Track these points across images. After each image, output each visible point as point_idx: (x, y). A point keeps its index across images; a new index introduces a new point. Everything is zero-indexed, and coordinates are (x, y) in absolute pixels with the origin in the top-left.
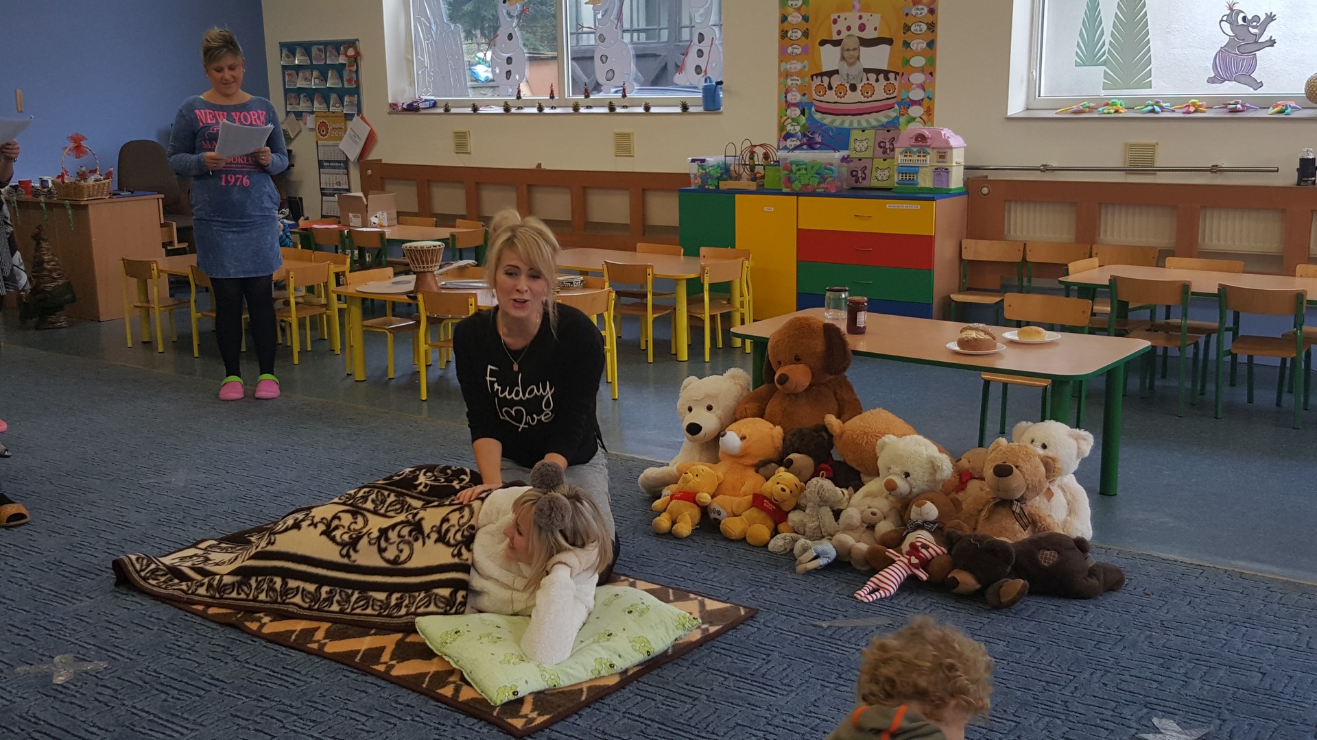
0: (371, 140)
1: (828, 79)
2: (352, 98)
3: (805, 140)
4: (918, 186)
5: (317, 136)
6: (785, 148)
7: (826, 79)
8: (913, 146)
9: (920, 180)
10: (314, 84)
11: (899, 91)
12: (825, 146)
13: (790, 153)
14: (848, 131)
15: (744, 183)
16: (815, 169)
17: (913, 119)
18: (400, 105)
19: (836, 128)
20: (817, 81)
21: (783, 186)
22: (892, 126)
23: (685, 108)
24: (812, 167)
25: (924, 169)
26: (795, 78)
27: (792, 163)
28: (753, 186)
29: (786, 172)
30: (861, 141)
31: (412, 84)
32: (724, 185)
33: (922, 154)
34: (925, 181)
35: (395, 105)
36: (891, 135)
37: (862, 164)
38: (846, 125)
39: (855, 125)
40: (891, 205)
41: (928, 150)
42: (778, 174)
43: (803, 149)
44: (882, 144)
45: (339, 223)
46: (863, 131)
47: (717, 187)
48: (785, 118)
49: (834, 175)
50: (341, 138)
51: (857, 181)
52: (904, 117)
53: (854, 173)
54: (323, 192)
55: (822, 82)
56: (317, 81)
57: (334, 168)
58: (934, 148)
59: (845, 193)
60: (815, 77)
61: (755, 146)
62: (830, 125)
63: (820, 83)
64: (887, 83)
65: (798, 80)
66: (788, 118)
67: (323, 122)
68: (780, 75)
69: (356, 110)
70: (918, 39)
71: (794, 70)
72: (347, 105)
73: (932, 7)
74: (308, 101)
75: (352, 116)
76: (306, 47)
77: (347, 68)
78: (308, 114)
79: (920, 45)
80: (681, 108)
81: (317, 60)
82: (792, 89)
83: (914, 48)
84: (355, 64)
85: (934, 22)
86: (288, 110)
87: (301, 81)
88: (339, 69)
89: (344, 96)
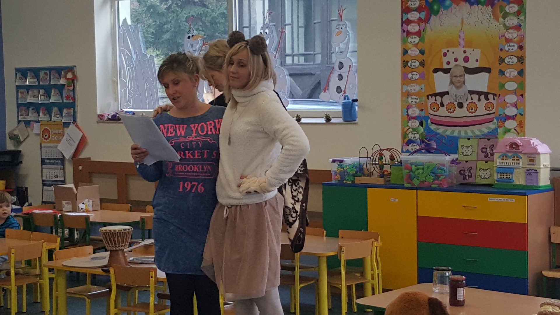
0: (82, 143)
1: (440, 98)
2: (69, 111)
3: (423, 145)
4: (514, 183)
5: (41, 140)
6: (408, 151)
7: (439, 98)
8: (509, 152)
9: (515, 179)
10: (41, 99)
11: (497, 109)
12: (438, 151)
13: (411, 157)
14: (457, 139)
15: (375, 179)
16: (430, 169)
17: (508, 131)
18: (106, 116)
19: (448, 136)
20: (432, 100)
21: (405, 181)
22: (492, 136)
23: (328, 119)
24: (428, 167)
25: (518, 170)
26: (415, 97)
27: (412, 164)
28: (381, 181)
29: (408, 171)
30: (467, 147)
31: (116, 99)
32: (358, 181)
33: (516, 158)
34: (519, 179)
35: (103, 116)
36: (490, 143)
37: (468, 165)
38: (456, 134)
39: (463, 134)
40: (491, 198)
41: (521, 155)
42: (400, 172)
43: (423, 153)
44: (484, 150)
45: (55, 208)
46: (469, 139)
47: (353, 182)
48: (408, 128)
49: (445, 174)
50: (59, 141)
51: (465, 178)
52: (501, 129)
53: (462, 172)
54: (44, 183)
55: (436, 100)
56: (43, 97)
57: (53, 164)
58: (525, 154)
59: (455, 188)
60: (430, 97)
61: (383, 150)
62: (444, 134)
63: (434, 101)
64: (487, 102)
65: (417, 99)
66: (409, 128)
67: (46, 128)
68: (403, 94)
69: (72, 119)
70: (510, 68)
71: (413, 91)
72: (64, 116)
73: (520, 44)
74: (35, 112)
75: (69, 124)
76: (36, 72)
77: (66, 88)
78: (34, 123)
79: (512, 74)
80: (325, 119)
81: (43, 82)
82: (412, 106)
83: (508, 76)
84: (73, 85)
85: (523, 56)
86: (20, 119)
87: (31, 97)
88: (60, 88)
89: (63, 109)
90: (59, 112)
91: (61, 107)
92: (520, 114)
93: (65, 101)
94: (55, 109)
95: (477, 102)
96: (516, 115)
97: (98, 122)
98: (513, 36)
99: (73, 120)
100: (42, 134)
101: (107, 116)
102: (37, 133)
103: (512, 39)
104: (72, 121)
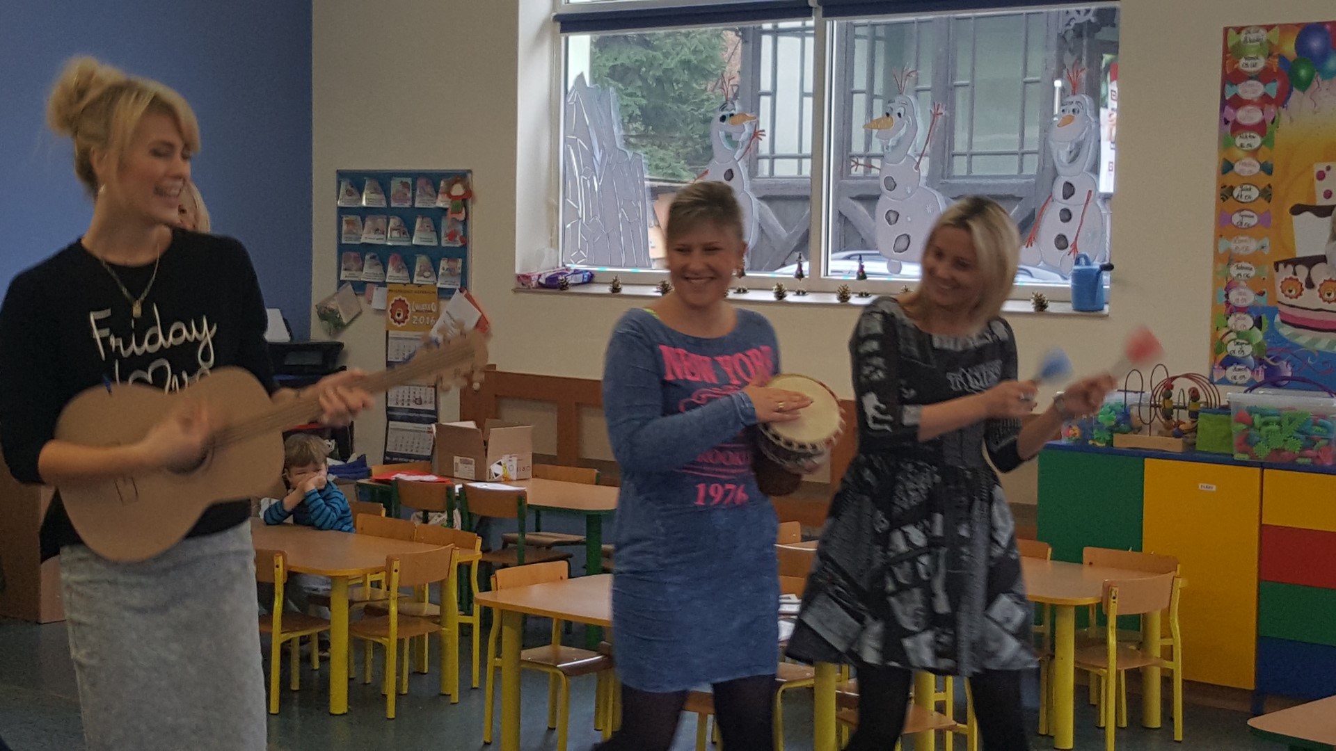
1: (1306, 270)
2: (452, 264)
3: (1261, 370)
5: (388, 324)
6: (1224, 382)
7: (1302, 269)
10: (393, 239)
15: (1158, 440)
16: (1295, 424)
18: (534, 278)
19: (1322, 353)
20: (1286, 273)
23: (1041, 305)
24: (1289, 420)
26: (1245, 264)
27: (1253, 411)
28: (1175, 446)
29: (1243, 426)
31: (553, 242)
32: (1122, 442)
35: (527, 277)
42: (1227, 428)
47: (1110, 443)
48: (1226, 330)
50: (428, 328)
54: (391, 415)
55: (1295, 274)
56: (395, 234)
60: (1281, 266)
62: (1310, 348)
63: (1291, 275)
65: (1251, 269)
66: (1231, 331)
67: (400, 299)
68: (1218, 257)
69: (459, 284)
71: (1242, 252)
72: (443, 274)
74: (377, 265)
75: (452, 291)
76: (383, 180)
77: (449, 217)
78: (375, 287)
80: (1033, 304)
81: (398, 200)
82: (1238, 283)
84: (463, 210)
86: (342, 278)
87: (369, 232)
88: (436, 216)
89: (440, 259)
90: (430, 264)
91: (435, 256)
93: (444, 244)
94: (421, 261)
97: (516, 291)
99: (461, 285)
100: (391, 311)
101: (537, 277)
102: (380, 308)
104: (459, 287)
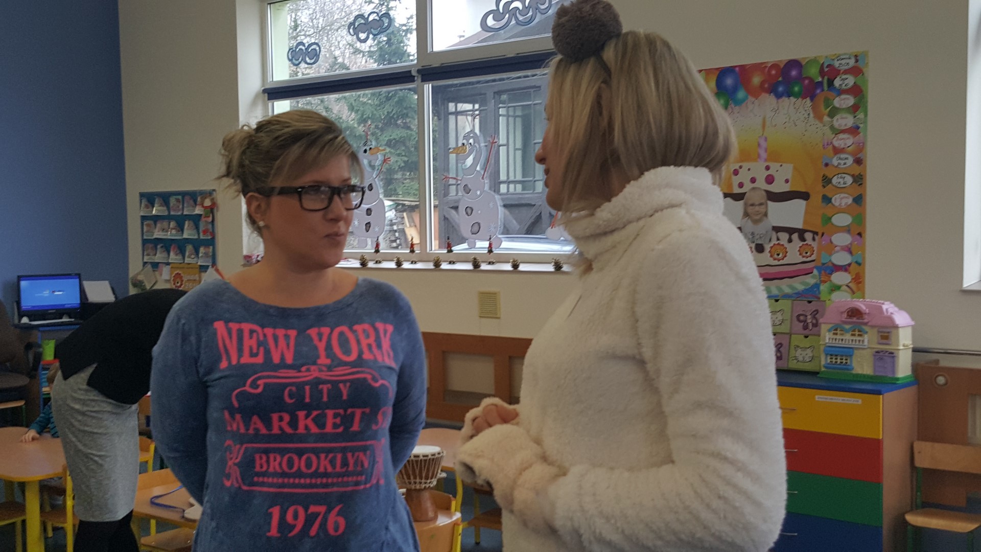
2: (207, 249)
4: (853, 372)
8: (845, 323)
9: (855, 364)
10: (171, 234)
11: (819, 254)
17: (837, 288)
18: (254, 258)
22: (811, 295)
25: (861, 351)
30: (774, 312)
33: (857, 333)
34: (862, 366)
35: (249, 257)
36: (812, 307)
40: (821, 397)
41: (867, 328)
44: (802, 318)
46: (777, 301)
52: (827, 285)
56: (174, 232)
58: (873, 326)
64: (803, 245)
69: (211, 261)
70: (841, 193)
72: (202, 257)
73: (858, 156)
74: (164, 251)
75: (207, 267)
76: (165, 198)
77: (203, 219)
78: (164, 265)
79: (844, 202)
80: (553, 266)
81: (174, 210)
83: (837, 204)
84: (211, 215)
85: (862, 174)
86: (145, 260)
87: (159, 231)
88: (196, 219)
89: (200, 247)
90: (194, 251)
91: (197, 245)
92: (856, 262)
93: (202, 237)
94: (189, 248)
95: (786, 245)
96: (849, 265)
98: (845, 144)
99: (213, 263)
100: (172, 281)
101: (256, 257)
102: (165, 279)
103: (844, 148)
